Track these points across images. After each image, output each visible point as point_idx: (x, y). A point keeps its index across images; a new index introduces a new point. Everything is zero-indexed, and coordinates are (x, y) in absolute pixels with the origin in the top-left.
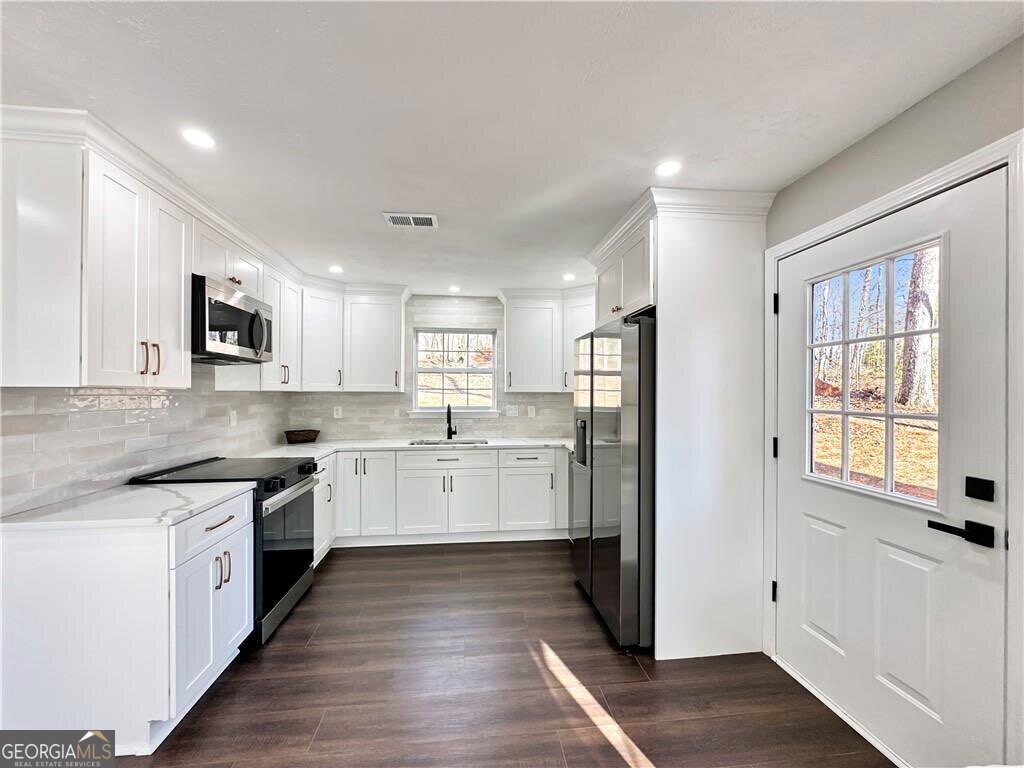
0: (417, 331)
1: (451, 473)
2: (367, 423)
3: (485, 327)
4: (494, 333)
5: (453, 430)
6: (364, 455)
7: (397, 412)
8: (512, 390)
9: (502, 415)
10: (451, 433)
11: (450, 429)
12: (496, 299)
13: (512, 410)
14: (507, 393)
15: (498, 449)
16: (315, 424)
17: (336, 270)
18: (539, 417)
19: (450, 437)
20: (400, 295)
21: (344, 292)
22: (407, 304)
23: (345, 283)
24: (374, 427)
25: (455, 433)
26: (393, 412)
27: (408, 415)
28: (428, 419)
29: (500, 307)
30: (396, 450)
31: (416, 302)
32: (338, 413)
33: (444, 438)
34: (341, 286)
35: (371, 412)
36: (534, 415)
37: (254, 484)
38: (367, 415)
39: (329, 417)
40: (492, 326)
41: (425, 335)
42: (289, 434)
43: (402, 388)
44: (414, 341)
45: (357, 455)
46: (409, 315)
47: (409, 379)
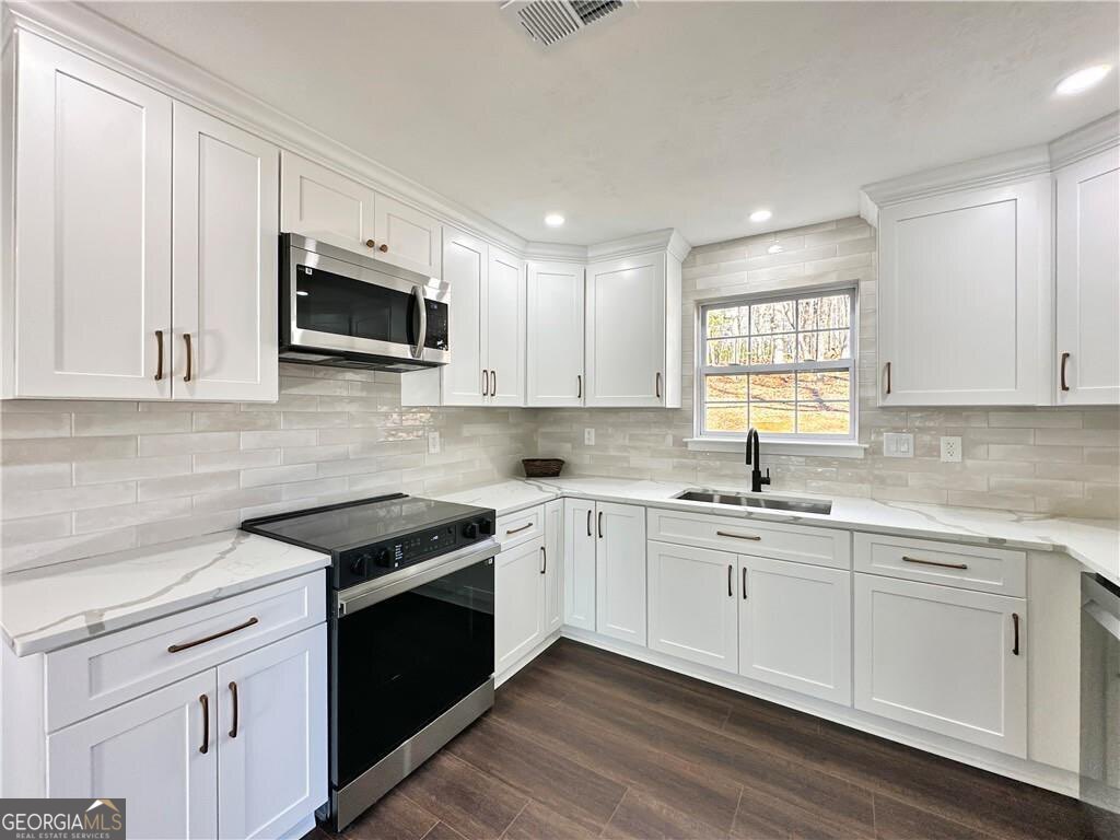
0: (703, 307)
1: (746, 562)
2: (625, 454)
3: (832, 279)
4: (852, 289)
5: (764, 475)
6: (601, 507)
7: (670, 439)
8: (891, 401)
9: (873, 452)
10: (758, 481)
11: (756, 473)
12: (856, 221)
13: (896, 445)
14: (884, 408)
15: (852, 529)
16: (564, 451)
17: (555, 220)
18: (969, 462)
19: (756, 488)
20: (664, 246)
21: (585, 260)
22: (684, 264)
23: (586, 247)
24: (636, 459)
25: (767, 481)
26: (664, 437)
27: (686, 444)
28: (719, 453)
29: (866, 235)
30: (647, 506)
31: (699, 258)
32: (590, 437)
33: (745, 488)
34: (578, 250)
35: (632, 437)
36: (957, 457)
37: (326, 560)
38: (627, 442)
39: (578, 442)
40: (848, 277)
41: (716, 312)
42: (527, 462)
43: (671, 400)
44: (697, 324)
45: (590, 505)
46: (686, 285)
47: (686, 388)
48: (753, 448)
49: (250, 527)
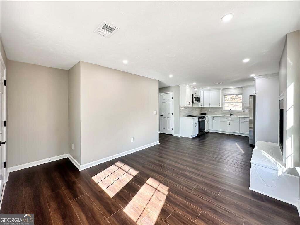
0: (224, 95)
1: (229, 121)
2: (214, 112)
4: (242, 94)
6: (213, 117)
7: (220, 110)
8: (244, 106)
11: (231, 114)
12: (242, 87)
13: (246, 110)
15: (240, 117)
16: (206, 112)
19: (231, 115)
20: (220, 89)
22: (222, 91)
23: (210, 89)
24: (216, 113)
25: (232, 115)
27: (222, 111)
28: (226, 112)
29: (243, 89)
30: (219, 117)
31: (224, 90)
32: (209, 110)
33: (229, 115)
35: (215, 110)
39: (208, 111)
40: (241, 93)
41: (226, 96)
42: (201, 113)
43: (221, 106)
44: (224, 97)
45: (212, 117)
46: (222, 93)
47: (222, 104)
48: (230, 111)
49: (187, 116)
